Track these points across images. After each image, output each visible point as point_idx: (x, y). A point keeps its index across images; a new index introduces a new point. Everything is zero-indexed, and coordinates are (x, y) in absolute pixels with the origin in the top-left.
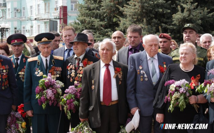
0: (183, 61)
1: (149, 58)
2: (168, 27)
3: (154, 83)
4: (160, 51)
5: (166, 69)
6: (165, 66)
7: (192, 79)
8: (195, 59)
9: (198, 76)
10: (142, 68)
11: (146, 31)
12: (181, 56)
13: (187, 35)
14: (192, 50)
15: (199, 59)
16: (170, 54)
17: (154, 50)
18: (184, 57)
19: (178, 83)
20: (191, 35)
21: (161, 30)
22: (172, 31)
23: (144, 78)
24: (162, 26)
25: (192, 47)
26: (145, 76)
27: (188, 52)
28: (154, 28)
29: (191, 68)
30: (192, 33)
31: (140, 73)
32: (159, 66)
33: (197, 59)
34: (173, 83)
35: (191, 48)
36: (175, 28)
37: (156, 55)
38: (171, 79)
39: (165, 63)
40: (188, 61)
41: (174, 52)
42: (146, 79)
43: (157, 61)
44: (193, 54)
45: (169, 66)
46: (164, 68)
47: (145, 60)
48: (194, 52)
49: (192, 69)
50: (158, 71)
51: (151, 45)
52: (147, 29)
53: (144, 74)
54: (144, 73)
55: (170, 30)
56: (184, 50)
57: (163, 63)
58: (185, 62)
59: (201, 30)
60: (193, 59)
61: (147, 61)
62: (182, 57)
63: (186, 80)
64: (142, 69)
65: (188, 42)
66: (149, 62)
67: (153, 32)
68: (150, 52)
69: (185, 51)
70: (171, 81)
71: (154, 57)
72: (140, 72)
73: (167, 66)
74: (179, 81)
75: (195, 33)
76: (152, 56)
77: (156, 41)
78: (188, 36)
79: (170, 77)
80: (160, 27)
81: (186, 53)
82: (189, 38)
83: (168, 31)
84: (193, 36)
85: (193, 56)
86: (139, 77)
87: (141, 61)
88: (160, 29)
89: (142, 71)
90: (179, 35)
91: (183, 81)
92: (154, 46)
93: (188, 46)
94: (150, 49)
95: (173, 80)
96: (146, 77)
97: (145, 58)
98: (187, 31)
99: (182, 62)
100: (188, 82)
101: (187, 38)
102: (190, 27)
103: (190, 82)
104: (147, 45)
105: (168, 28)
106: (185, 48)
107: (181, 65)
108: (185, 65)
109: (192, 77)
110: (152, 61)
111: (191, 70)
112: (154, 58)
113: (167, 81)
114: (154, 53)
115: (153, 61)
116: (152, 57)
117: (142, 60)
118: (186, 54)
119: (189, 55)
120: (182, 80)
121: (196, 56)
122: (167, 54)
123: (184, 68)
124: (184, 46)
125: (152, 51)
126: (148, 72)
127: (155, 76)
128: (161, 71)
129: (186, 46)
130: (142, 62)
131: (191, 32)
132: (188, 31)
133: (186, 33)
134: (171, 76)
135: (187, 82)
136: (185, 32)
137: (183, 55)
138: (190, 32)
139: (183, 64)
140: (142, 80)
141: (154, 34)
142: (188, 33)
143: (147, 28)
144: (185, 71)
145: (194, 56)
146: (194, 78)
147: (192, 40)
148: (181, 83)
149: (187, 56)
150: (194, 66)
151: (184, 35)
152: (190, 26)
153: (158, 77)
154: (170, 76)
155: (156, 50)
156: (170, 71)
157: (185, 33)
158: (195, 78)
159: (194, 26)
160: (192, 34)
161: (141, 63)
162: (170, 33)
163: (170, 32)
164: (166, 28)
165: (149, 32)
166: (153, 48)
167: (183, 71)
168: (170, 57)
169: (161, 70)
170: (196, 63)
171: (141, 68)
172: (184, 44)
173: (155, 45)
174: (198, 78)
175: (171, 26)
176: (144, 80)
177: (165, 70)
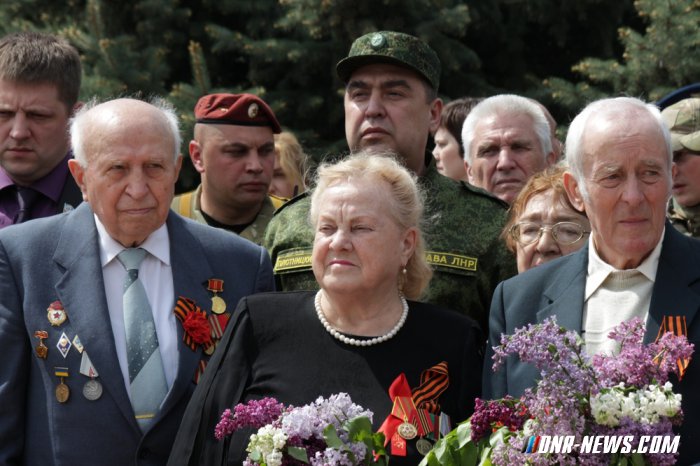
0: (337, 273)
1: (110, 250)
2: (250, 46)
3: (144, 419)
4: (191, 206)
5: (225, 325)
6: (219, 305)
7: (396, 393)
8: (412, 263)
9: (434, 376)
10: (62, 318)
11: (106, 74)
12: (321, 240)
13: (371, 106)
14: (393, 203)
15: (450, 259)
16: (262, 231)
17: (140, 199)
18: (342, 250)
19: (299, 418)
20: (395, 109)
21: (204, 69)
22: (276, 75)
23: (77, 381)
24: (206, 43)
25: (393, 183)
26: (87, 367)
27: (366, 214)
28: (158, 52)
29: (388, 323)
30: (402, 96)
31: (52, 354)
32: (176, 304)
33: (428, 260)
34: (272, 417)
35: (386, 192)
36: (293, 54)
37: (162, 232)
38: (261, 393)
39: (217, 284)
40: (366, 274)
41: (284, 221)
42: (93, 391)
43: (168, 273)
44: (402, 226)
45: (247, 311)
46: (215, 322)
47: (87, 265)
48: (406, 214)
49: (397, 328)
50: (168, 335)
51: (122, 169)
52: (107, 61)
53: (74, 356)
54: (80, 348)
55: (263, 66)
56: (341, 201)
57: (206, 284)
58: (351, 280)
59: (467, 67)
60: (404, 261)
61: (100, 271)
62: (327, 250)
63: (355, 400)
64: (66, 325)
65: (374, 153)
66: (116, 280)
67: (146, 77)
68: (117, 211)
69: (351, 208)
70: (256, 407)
71: (147, 247)
72: (51, 341)
73: (230, 308)
74: (306, 407)
75: (419, 90)
76: (128, 241)
77: (152, 141)
78: (376, 116)
79: (249, 381)
80: (193, 47)
81: (352, 221)
82: (384, 125)
83: (252, 75)
84: (411, 114)
85: (402, 245)
86: (45, 375)
87: (57, 271)
88: (194, 61)
89: (63, 340)
90: (317, 101)
91: (338, 405)
92: (137, 171)
93: (367, 177)
94: (112, 191)
95: (270, 402)
96: (89, 379)
97: (90, 249)
98: (367, 79)
99: (329, 279)
100: (369, 414)
101: (366, 125)
102: (390, 52)
103: (382, 411)
104: (94, 167)
105: (248, 57)
106: (347, 189)
107: (322, 303)
108: (350, 300)
109: (398, 379)
110: (134, 275)
111: (390, 335)
112: (149, 255)
113: (230, 406)
114: (140, 220)
115: (142, 275)
116: (134, 245)
117: (63, 269)
118: (354, 227)
119: (374, 234)
120: (326, 397)
121: (422, 241)
122: (238, 229)
123: (339, 322)
124: (345, 175)
125: (125, 203)
126: (103, 341)
127: (150, 370)
128: (193, 338)
129: (357, 174)
130: (67, 279)
131: (397, 89)
132: (375, 80)
133: (362, 95)
134: (257, 374)
135: (357, 411)
136: (356, 85)
137: (336, 238)
138: (390, 84)
139: (335, 293)
140: (63, 393)
141: (145, 97)
142: (375, 94)
143: (111, 49)
144: (346, 340)
145: (406, 242)
146: (406, 384)
147: (399, 136)
148: (324, 416)
149: (360, 240)
150: (406, 308)
151: (352, 108)
152: (385, 44)
153: (172, 374)
154: (250, 372)
155: (150, 202)
156: (252, 341)
157: (357, 97)
158: (414, 384)
159: (414, 47)
160: (404, 103)
161: (62, 286)
162: (262, 90)
163: (260, 84)
164: (236, 53)
165: (122, 78)
166: (135, 183)
167: (337, 341)
168: (254, 245)
169: (192, 329)
170: (424, 291)
171: (55, 316)
172: (344, 165)
173: (150, 167)
174: (435, 388)
175: (272, 43)
176: (75, 394)
177: (216, 330)
